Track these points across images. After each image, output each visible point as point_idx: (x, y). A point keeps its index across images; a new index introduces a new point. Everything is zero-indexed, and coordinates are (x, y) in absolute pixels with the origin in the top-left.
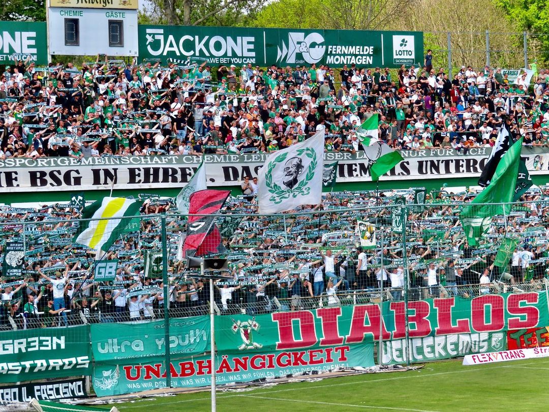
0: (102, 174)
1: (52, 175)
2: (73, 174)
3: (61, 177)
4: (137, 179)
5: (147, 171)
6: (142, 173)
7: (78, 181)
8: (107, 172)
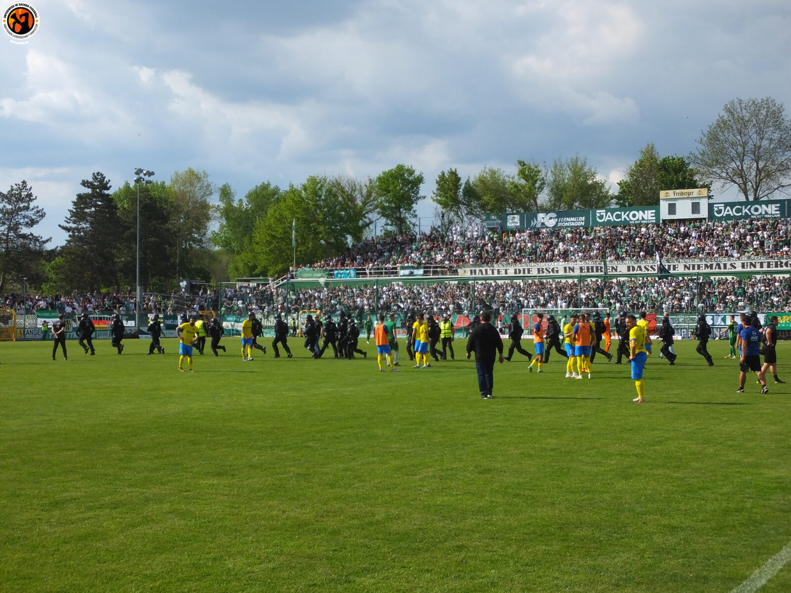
0: (568, 269)
1: (546, 269)
2: (555, 269)
3: (550, 270)
4: (584, 271)
5: (588, 268)
6: (586, 268)
7: (557, 272)
8: (570, 268)
